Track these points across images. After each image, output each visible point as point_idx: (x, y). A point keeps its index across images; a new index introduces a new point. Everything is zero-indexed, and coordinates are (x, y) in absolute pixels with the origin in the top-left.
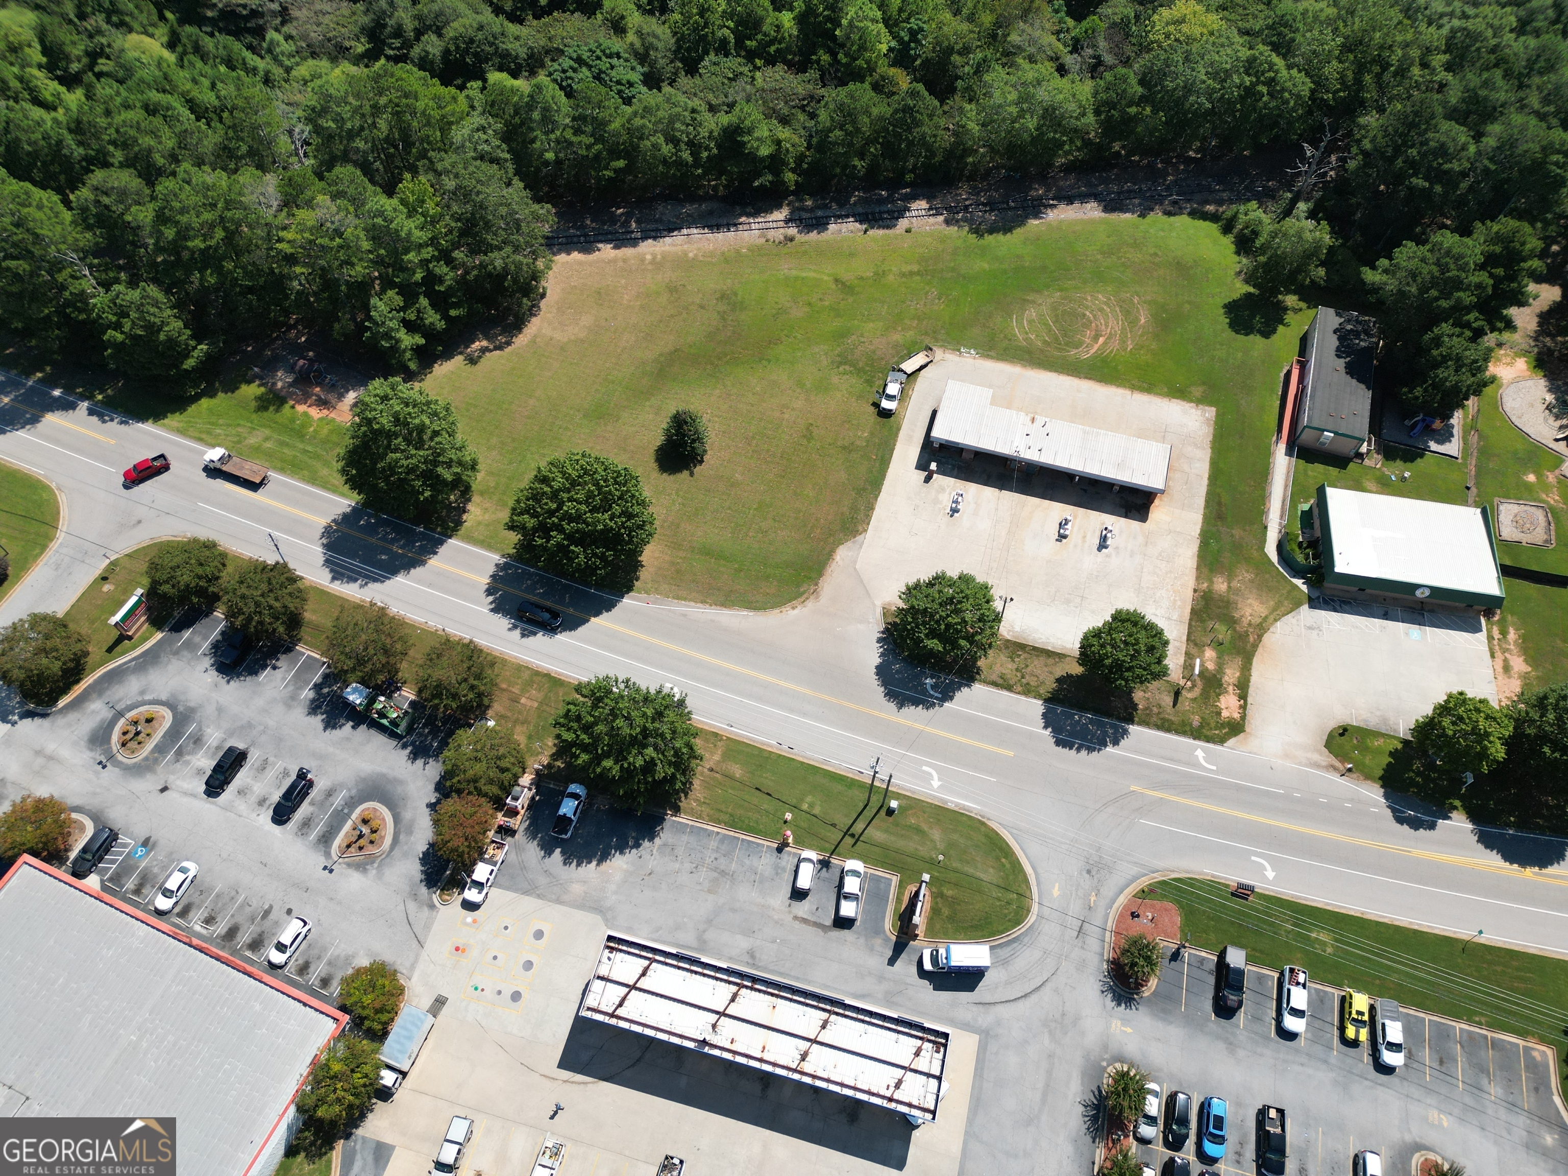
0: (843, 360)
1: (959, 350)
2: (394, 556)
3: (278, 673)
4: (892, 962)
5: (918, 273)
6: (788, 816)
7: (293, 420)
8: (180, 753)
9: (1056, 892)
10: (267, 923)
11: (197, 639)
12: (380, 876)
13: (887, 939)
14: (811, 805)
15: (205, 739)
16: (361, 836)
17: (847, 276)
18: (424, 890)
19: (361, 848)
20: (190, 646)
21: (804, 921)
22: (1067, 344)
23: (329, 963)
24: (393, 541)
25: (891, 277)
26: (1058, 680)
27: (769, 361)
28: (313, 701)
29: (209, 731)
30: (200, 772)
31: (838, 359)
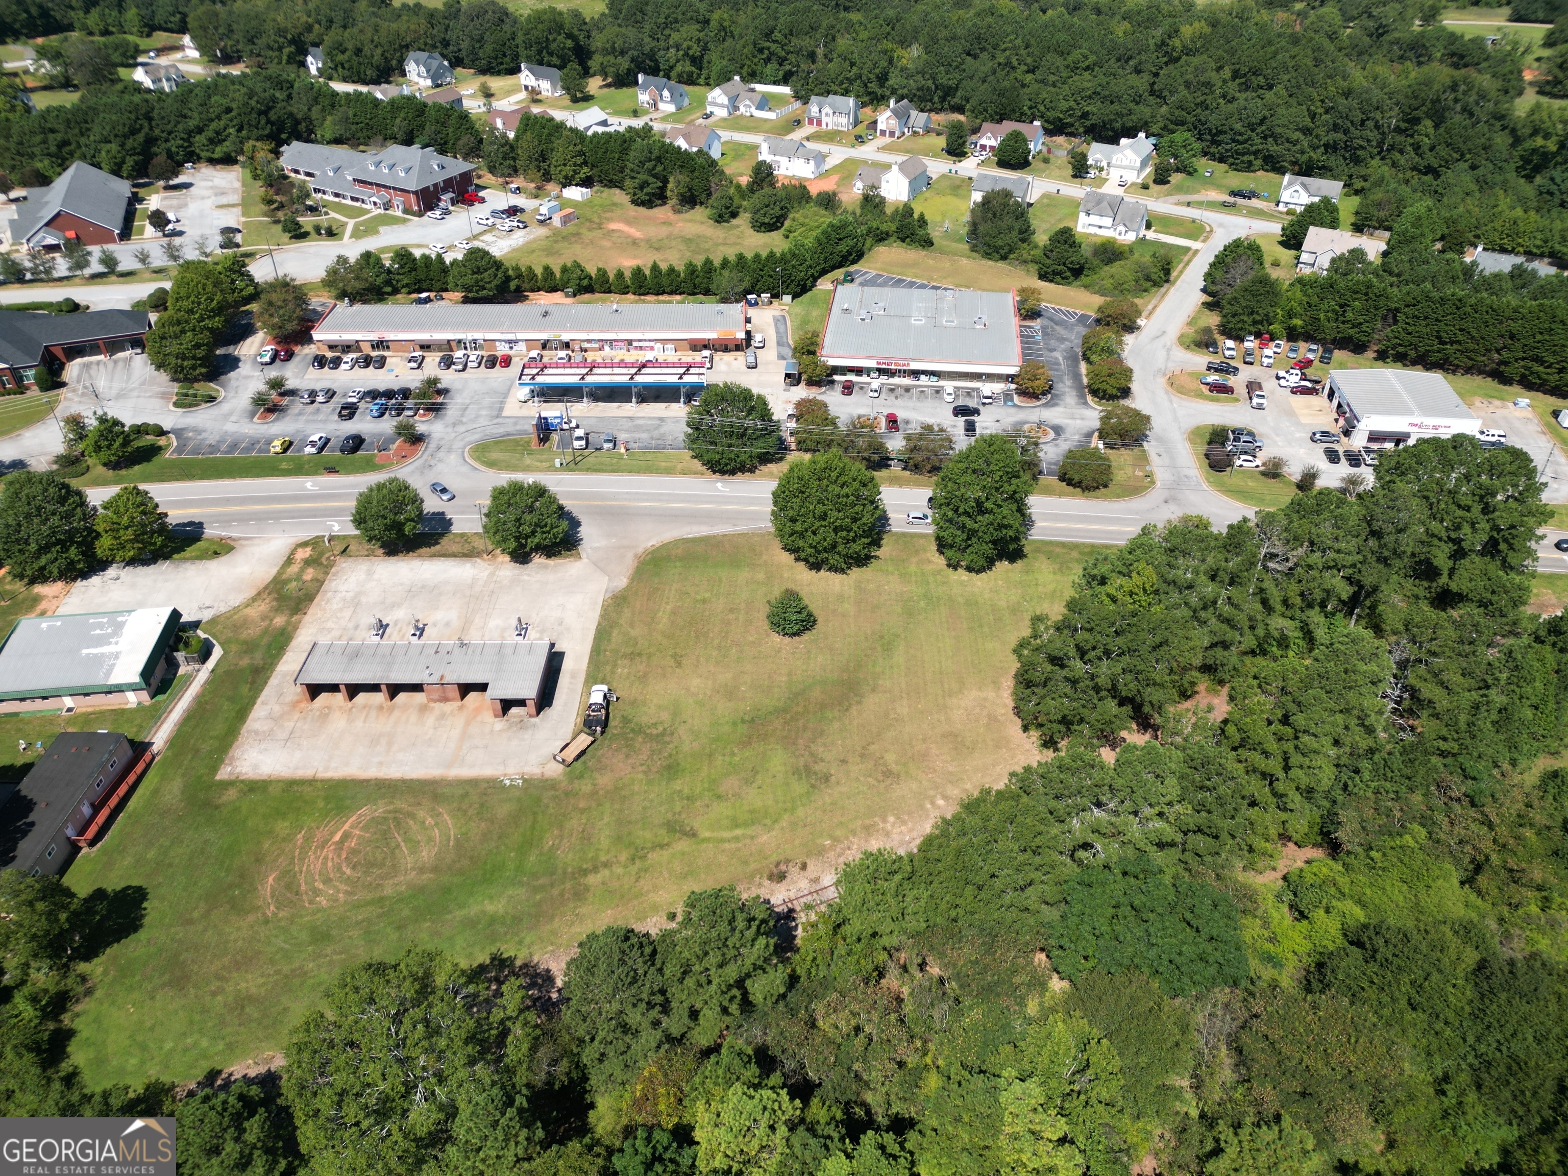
0: (661, 737)
5: (585, 872)
16: (873, 422)
17: (683, 845)
22: (385, 819)
25: (624, 857)
27: (743, 721)
31: (667, 739)
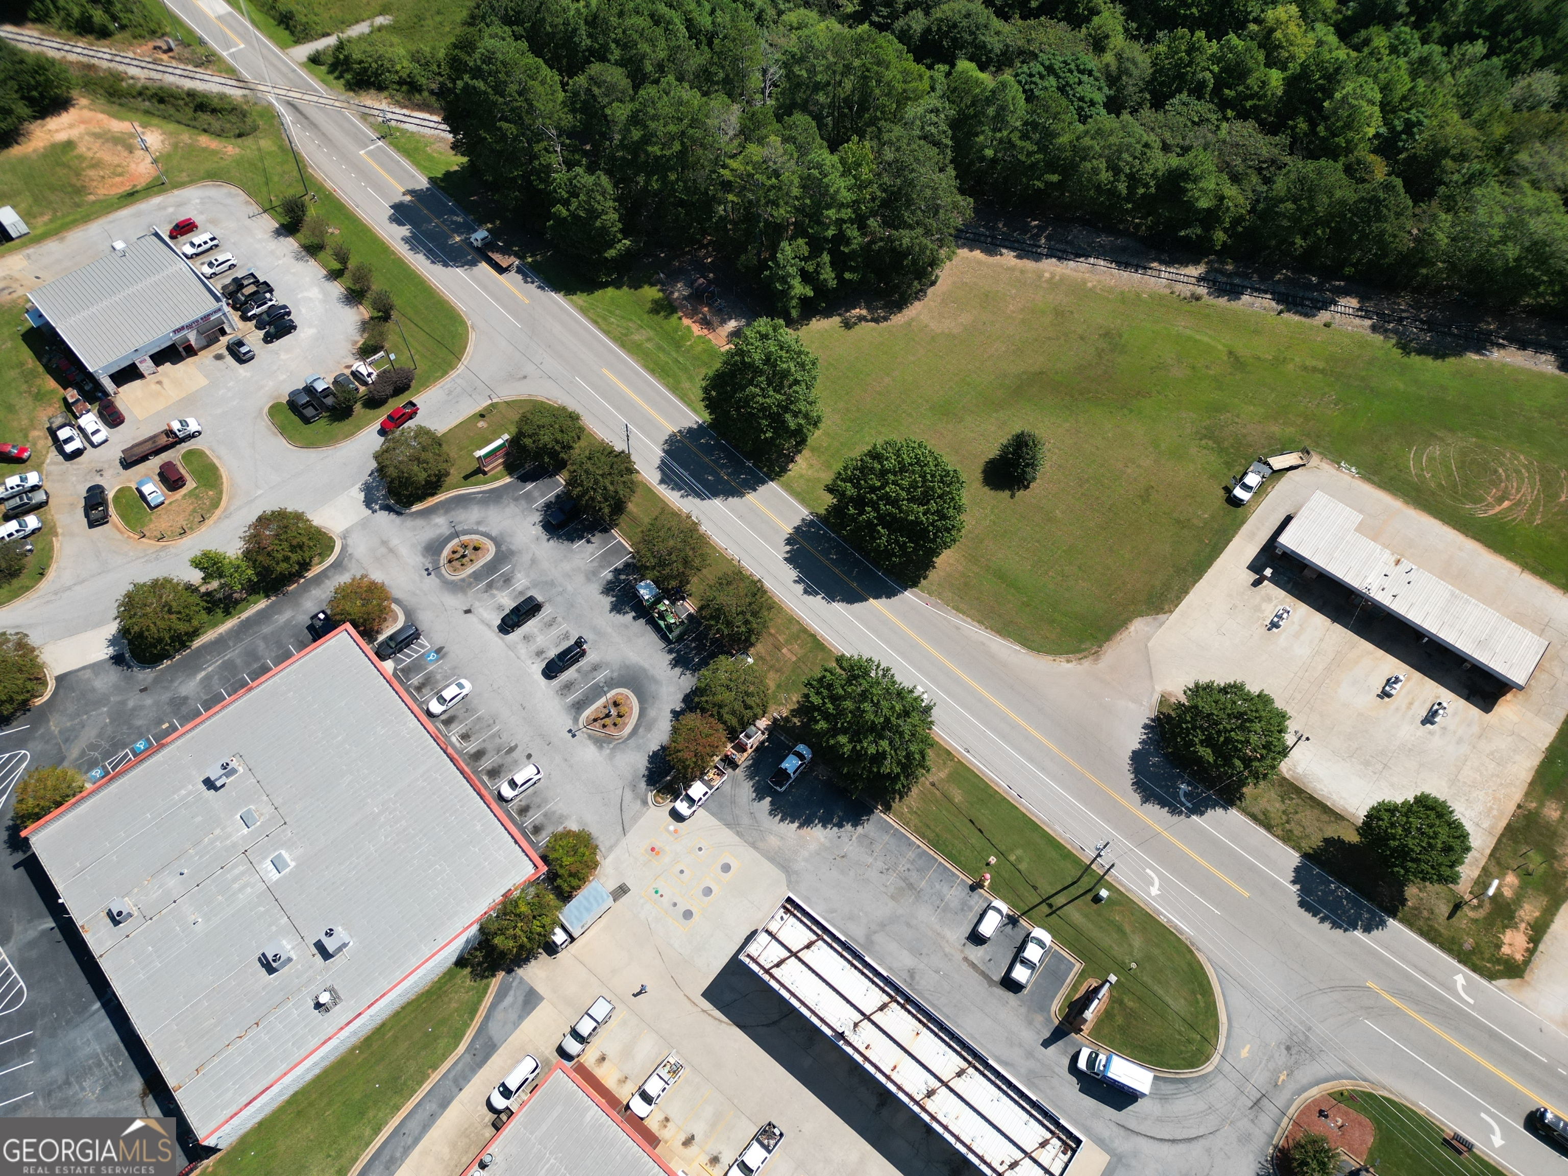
0: (1209, 434)
1: (1339, 463)
2: (719, 480)
3: (590, 547)
4: (1046, 1043)
5: (1322, 371)
6: (993, 860)
7: (676, 330)
8: (490, 586)
9: (1245, 1053)
10: (509, 759)
11: (536, 494)
12: (611, 757)
13: (1049, 1020)
14: (1019, 859)
15: (514, 581)
16: (608, 715)
17: (1243, 349)
18: (643, 785)
19: (604, 726)
20: (528, 497)
21: (973, 965)
22: (1464, 496)
23: (545, 815)
24: (723, 466)
25: (1291, 367)
26: (1326, 840)
27: (1131, 411)
28: (609, 582)
29: (519, 575)
30: (500, 608)
31: (1204, 431)
